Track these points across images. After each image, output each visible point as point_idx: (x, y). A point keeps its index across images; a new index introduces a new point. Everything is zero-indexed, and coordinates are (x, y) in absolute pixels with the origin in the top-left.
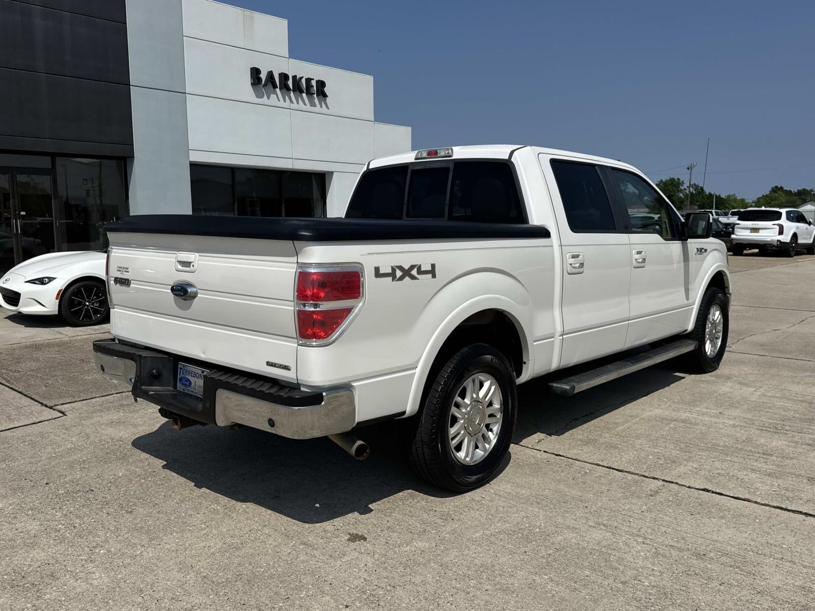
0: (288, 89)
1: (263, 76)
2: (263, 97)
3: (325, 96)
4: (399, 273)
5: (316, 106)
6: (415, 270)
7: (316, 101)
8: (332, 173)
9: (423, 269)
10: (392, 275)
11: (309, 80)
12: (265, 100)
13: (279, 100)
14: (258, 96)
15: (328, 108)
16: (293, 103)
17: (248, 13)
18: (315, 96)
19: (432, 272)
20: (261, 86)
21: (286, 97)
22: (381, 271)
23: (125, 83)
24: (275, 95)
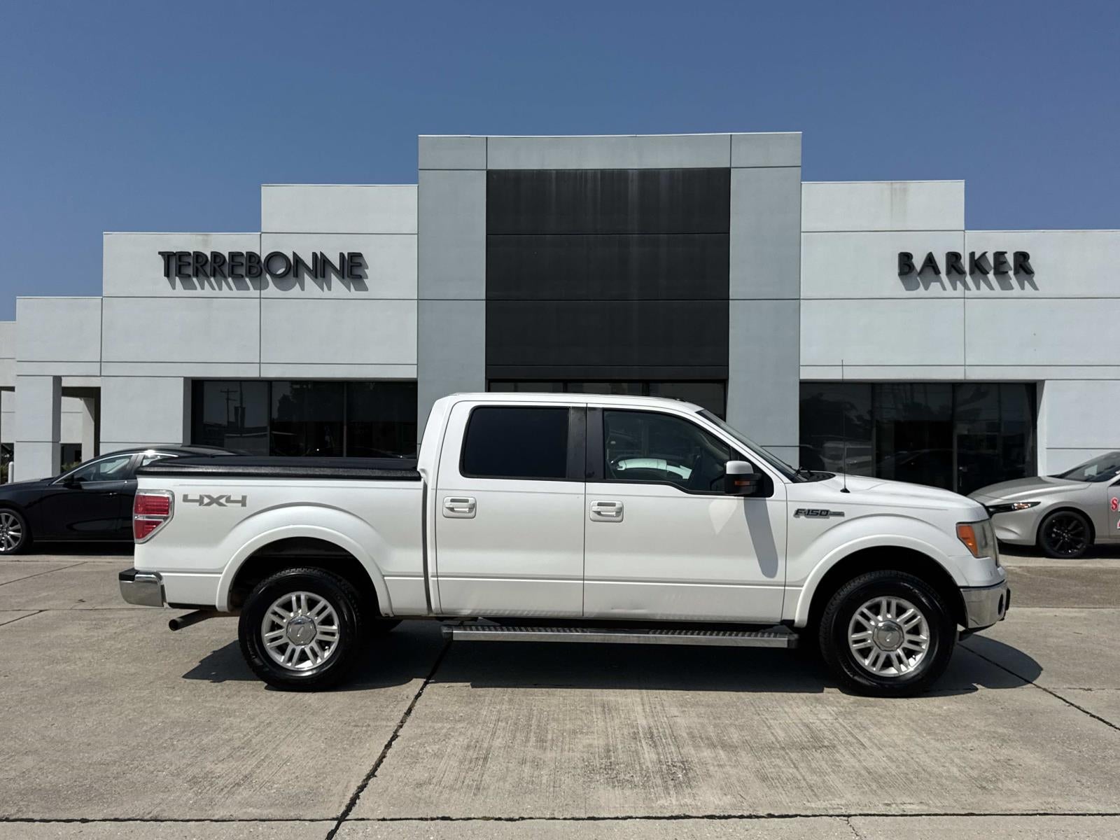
0: (961, 272)
1: (918, 262)
2: (917, 287)
3: (1029, 272)
4: (206, 500)
5: (1012, 288)
6: (224, 499)
7: (1014, 281)
8: (1043, 382)
9: (232, 499)
10: (200, 501)
11: (999, 256)
12: (921, 291)
13: (944, 289)
14: (908, 289)
15: (1036, 288)
16: (969, 289)
17: (898, 185)
18: (1011, 273)
19: (243, 502)
20: (914, 274)
21: (958, 283)
22: (189, 498)
23: (723, 298)
24: (938, 284)
